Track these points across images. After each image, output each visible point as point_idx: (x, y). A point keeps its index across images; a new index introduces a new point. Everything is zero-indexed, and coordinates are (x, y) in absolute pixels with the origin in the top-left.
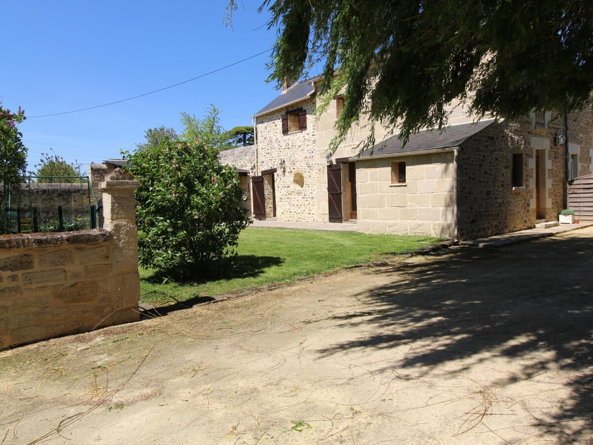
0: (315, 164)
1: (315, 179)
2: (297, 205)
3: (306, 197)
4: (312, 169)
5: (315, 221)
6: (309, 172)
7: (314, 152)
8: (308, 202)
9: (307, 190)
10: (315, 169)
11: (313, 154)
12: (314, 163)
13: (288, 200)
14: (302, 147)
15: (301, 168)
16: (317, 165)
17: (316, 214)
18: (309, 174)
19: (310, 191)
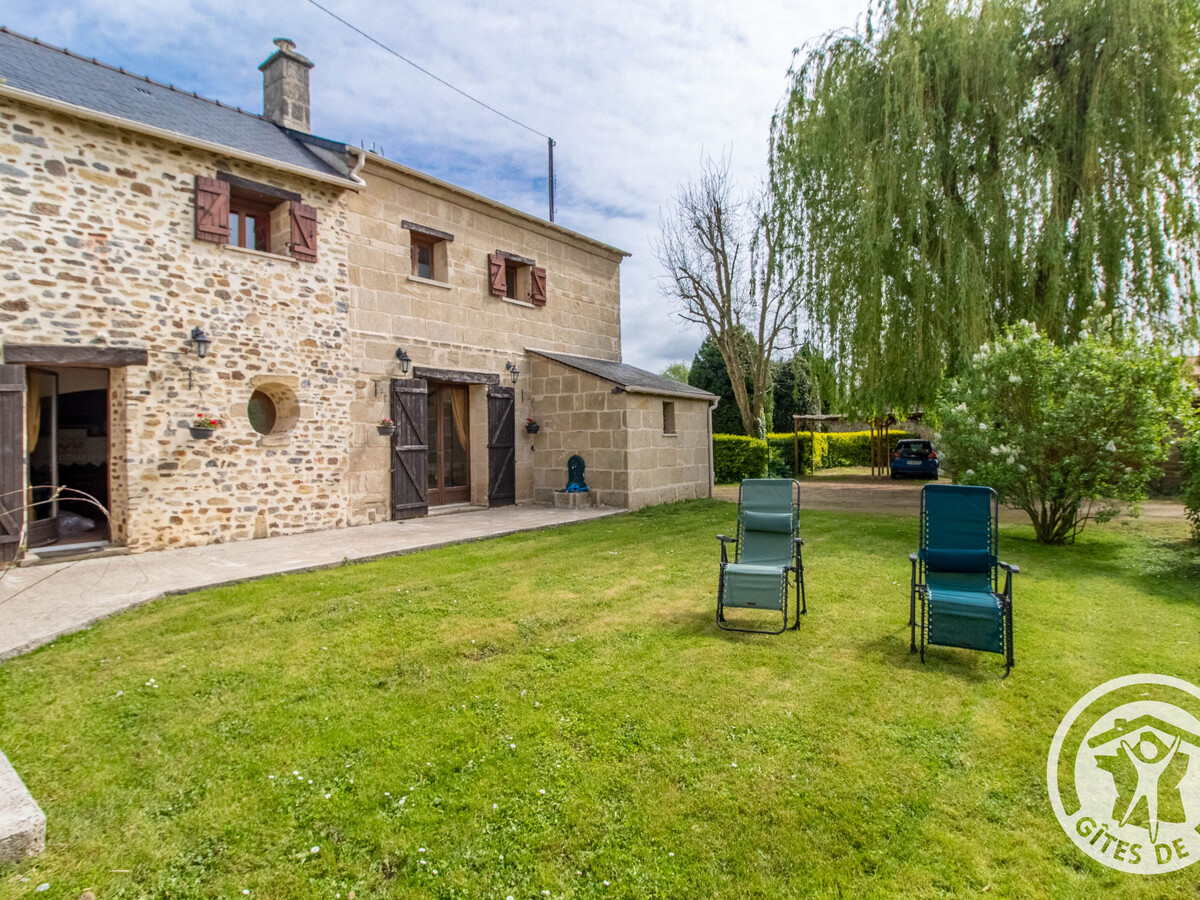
0: (347, 368)
1: (342, 409)
2: (264, 486)
3: (305, 458)
4: (335, 381)
5: (343, 524)
6: (322, 387)
7: (343, 334)
8: (315, 473)
9: (310, 438)
10: (343, 382)
11: (339, 340)
12: (341, 364)
13: (212, 471)
14: (292, 307)
15: (290, 370)
16: (353, 373)
17: (343, 504)
18: (321, 391)
19: (325, 441)
